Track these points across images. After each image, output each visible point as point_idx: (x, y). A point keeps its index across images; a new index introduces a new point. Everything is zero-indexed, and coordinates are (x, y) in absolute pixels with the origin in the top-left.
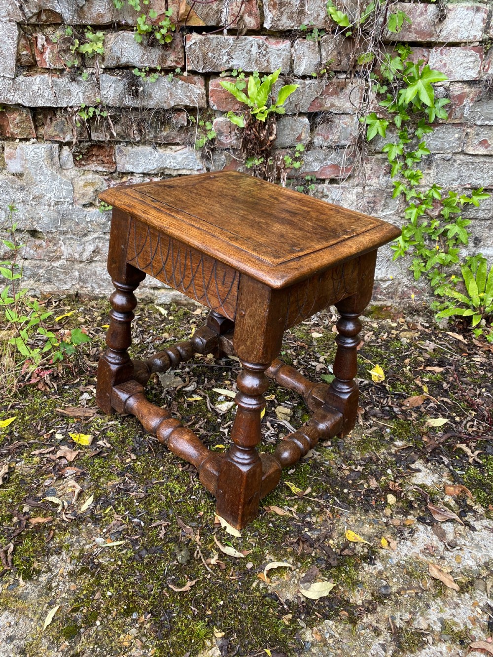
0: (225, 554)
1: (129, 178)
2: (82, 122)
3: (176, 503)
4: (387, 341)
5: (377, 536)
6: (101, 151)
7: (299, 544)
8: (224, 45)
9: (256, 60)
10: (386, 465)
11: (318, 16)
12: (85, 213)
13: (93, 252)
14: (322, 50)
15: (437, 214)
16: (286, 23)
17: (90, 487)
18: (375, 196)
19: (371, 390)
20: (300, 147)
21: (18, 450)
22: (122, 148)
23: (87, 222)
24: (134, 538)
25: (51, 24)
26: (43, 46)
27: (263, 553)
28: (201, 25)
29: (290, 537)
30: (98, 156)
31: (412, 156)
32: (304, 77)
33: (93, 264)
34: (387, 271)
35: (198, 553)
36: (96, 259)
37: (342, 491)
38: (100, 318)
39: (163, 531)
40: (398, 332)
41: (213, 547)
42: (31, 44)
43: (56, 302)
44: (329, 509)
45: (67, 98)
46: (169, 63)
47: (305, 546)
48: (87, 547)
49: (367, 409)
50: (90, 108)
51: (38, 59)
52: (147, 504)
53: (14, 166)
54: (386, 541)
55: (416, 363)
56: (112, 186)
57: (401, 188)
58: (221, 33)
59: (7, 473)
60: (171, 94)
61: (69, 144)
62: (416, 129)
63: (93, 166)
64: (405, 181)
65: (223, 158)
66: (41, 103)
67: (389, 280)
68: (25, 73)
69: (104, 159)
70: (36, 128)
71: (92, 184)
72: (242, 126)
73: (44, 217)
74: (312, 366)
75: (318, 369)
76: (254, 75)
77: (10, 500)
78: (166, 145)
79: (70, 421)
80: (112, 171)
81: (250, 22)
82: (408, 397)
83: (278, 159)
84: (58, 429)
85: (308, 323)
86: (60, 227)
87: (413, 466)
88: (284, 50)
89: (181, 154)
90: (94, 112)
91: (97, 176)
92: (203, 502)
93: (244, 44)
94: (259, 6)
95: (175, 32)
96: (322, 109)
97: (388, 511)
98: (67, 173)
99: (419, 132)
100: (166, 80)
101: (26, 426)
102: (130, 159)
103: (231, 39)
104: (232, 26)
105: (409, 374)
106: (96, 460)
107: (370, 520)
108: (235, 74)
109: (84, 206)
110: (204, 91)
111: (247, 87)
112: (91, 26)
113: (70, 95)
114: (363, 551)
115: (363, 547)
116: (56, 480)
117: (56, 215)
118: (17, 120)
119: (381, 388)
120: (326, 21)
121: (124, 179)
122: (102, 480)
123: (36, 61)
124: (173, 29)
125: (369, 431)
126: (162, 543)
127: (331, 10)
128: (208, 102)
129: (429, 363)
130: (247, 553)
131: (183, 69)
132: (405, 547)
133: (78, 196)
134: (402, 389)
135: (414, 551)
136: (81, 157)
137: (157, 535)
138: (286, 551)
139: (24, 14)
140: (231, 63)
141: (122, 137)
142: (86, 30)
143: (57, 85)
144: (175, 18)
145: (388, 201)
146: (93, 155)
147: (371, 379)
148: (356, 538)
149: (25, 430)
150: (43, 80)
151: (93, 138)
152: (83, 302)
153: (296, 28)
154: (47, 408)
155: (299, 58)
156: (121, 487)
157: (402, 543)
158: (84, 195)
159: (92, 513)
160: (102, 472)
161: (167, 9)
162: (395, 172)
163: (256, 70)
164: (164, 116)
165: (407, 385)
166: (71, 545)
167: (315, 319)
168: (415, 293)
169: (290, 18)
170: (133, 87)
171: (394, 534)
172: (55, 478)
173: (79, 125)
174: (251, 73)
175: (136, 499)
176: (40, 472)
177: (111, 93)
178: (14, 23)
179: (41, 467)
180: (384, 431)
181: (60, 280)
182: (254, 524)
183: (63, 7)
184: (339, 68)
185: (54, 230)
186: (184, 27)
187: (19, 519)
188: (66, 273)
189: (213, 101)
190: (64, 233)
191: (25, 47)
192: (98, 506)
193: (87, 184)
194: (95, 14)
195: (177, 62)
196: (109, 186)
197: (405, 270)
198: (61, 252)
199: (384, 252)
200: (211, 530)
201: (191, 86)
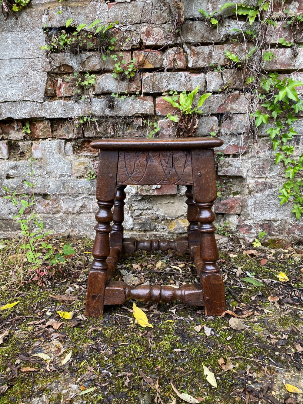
0: (182, 400)
3: (138, 359)
4: (284, 259)
7: (246, 394)
8: (166, 77)
9: (184, 85)
11: (220, 58)
12: (78, 181)
13: (82, 207)
14: (224, 77)
16: (201, 63)
17: (70, 347)
18: (263, 164)
19: (280, 287)
20: (213, 134)
21: (18, 322)
23: (79, 188)
24: (103, 385)
25: (66, 73)
26: (61, 84)
27: (215, 401)
28: (151, 67)
29: (237, 389)
30: (88, 147)
31: (285, 136)
32: (214, 93)
33: (81, 215)
34: (277, 214)
35: (158, 398)
36: (83, 212)
37: (274, 353)
38: (82, 249)
39: (128, 380)
40: (290, 255)
41: (171, 393)
42: (54, 85)
43: (55, 240)
44: (266, 367)
45: (72, 112)
46: (132, 89)
47: (251, 396)
48: (64, 392)
49: (281, 298)
50: (85, 117)
51: (57, 92)
52: (114, 360)
56: (95, 164)
57: (281, 157)
58: (163, 71)
59: (8, 336)
60: (133, 107)
61: (70, 140)
62: (287, 120)
63: (84, 153)
64: (283, 153)
66: (56, 116)
67: (278, 220)
68: (49, 100)
69: (91, 149)
70: (52, 132)
71: (83, 163)
72: (176, 121)
73: (52, 185)
74: (233, 272)
75: (238, 275)
76: (183, 93)
77: (7, 355)
79: (58, 304)
80: (95, 155)
81: (181, 64)
84: (48, 309)
86: (62, 191)
88: (200, 78)
90: (87, 119)
91: (87, 159)
92: (160, 359)
93: (176, 76)
94: (185, 56)
95: (136, 72)
96: (226, 111)
98: (69, 157)
99: (289, 121)
100: (130, 99)
101: (26, 307)
103: (169, 74)
104: (169, 67)
106: (76, 329)
108: (171, 93)
109: (78, 177)
110: (153, 104)
111: (179, 99)
112: (89, 72)
113: (73, 110)
116: (44, 342)
117: (60, 183)
118: (42, 127)
119: (287, 285)
120: (225, 61)
122: (79, 342)
123: (56, 94)
124: (135, 70)
125: (286, 312)
126: (127, 390)
127: (228, 54)
128: (155, 111)
130: (201, 400)
131: (141, 93)
133: (74, 171)
136: (77, 147)
137: (123, 383)
138: (235, 400)
139: (52, 67)
140: (169, 87)
141: (103, 134)
142: (85, 74)
143: (67, 105)
144: (137, 64)
145: (272, 167)
146: (85, 147)
147: (279, 280)
148: (295, 390)
149: (24, 310)
150: (59, 103)
151: (85, 136)
152: (72, 241)
153: (207, 66)
154: (42, 296)
155: (210, 82)
156: (94, 347)
158: (78, 171)
159: (70, 366)
160: (79, 337)
161: (132, 60)
162: (276, 147)
163: (184, 90)
164: (129, 121)
166: (51, 390)
167: (230, 247)
168: (298, 229)
169: (204, 60)
170: (111, 103)
172: (43, 341)
173: (78, 126)
174: (181, 92)
175: (105, 355)
176: (32, 336)
177: (98, 108)
178: (46, 73)
179: (33, 333)
180: (298, 313)
181: (59, 227)
182: (204, 377)
183: (74, 63)
184: (235, 87)
185: (58, 193)
186: (141, 69)
187: (11, 369)
188: (63, 222)
189: (158, 110)
190: (65, 195)
191: (50, 85)
192: (75, 361)
193: (80, 164)
194: (91, 65)
195: (137, 88)
196: (94, 164)
197: (289, 213)
198: (61, 208)
199: (273, 201)
200: (168, 381)
201: (145, 102)
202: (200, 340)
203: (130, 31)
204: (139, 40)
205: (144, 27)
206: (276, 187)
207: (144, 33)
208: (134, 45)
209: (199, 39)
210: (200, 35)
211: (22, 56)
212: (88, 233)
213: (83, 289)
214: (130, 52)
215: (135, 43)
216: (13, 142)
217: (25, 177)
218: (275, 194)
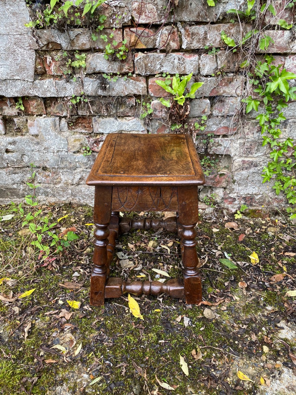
0: (163, 388)
1: (101, 136)
2: (73, 106)
3: (132, 350)
4: (260, 234)
5: (257, 376)
6: (84, 120)
7: (208, 381)
8: (158, 59)
9: (177, 67)
10: (262, 324)
11: (216, 40)
12: (75, 157)
13: (80, 179)
14: (218, 60)
15: (290, 155)
16: (195, 45)
17: (80, 338)
18: (251, 145)
19: (251, 270)
20: (204, 117)
21: (37, 312)
22: (97, 119)
23: (76, 162)
24: (107, 375)
25: (55, 50)
26: (50, 62)
27: (186, 387)
28: (144, 48)
29: (203, 376)
30: (82, 123)
31: (275, 121)
32: (207, 76)
33: (80, 186)
34: (259, 189)
35: (146, 386)
36: (81, 183)
37: (234, 342)
38: (83, 219)
39: (124, 370)
40: (266, 227)
41: (155, 382)
42: (43, 61)
43: (58, 208)
44: (227, 355)
45: (64, 92)
46: (125, 70)
47: (212, 382)
48: (78, 381)
49: (249, 284)
50: (78, 97)
51: (47, 70)
52: (114, 351)
53: (33, 131)
54: (263, 380)
55: (278, 250)
56: (91, 141)
57: (268, 140)
58: (156, 52)
59: (30, 328)
60: (126, 88)
61: (65, 117)
62: (277, 105)
63: (79, 129)
64: (270, 136)
65: (157, 124)
66: (48, 95)
67: (260, 194)
68: (39, 78)
69: (86, 125)
70: (46, 108)
71: (79, 140)
72: (169, 106)
73: (50, 159)
74: (213, 252)
75: (217, 255)
76: (176, 76)
77: (32, 347)
78: (123, 117)
79: (67, 291)
80: (90, 132)
81: (174, 45)
82: (274, 274)
83: (191, 125)
84: (60, 297)
85: (209, 221)
86: (60, 165)
87: (279, 325)
88: (194, 61)
89: (132, 122)
90: (80, 99)
91: (82, 135)
92: (148, 350)
93: (170, 58)
94: (179, 36)
96: (218, 94)
97: (264, 358)
98: (64, 134)
99: (279, 107)
100: (123, 80)
101: (41, 294)
102: (101, 125)
103: (162, 55)
104: (162, 48)
105: (274, 258)
106: (83, 320)
107: (253, 364)
108: (164, 75)
109: (74, 152)
110: (145, 85)
111: (172, 83)
112: (78, 50)
113: (66, 90)
114: (249, 387)
115: (249, 384)
116: (60, 333)
117: (58, 158)
118: (35, 105)
119: (257, 268)
120: (220, 43)
121: (98, 137)
122: (87, 333)
123: (46, 71)
124: (127, 51)
125: (250, 299)
126: (124, 379)
127: (224, 37)
128: (148, 92)
129: (286, 249)
130: (176, 387)
131: (133, 73)
132: (275, 384)
133: (70, 147)
134: (270, 268)
135: (282, 387)
136: (72, 124)
137: (121, 373)
138: (200, 386)
139: (39, 45)
140: (162, 70)
141: (96, 112)
142: (75, 53)
143: (58, 84)
144: (128, 44)
145: (259, 147)
146: (79, 123)
147: (250, 261)
148: (244, 378)
149: (41, 297)
150: (50, 82)
151: (79, 114)
152: (73, 208)
153: (202, 48)
154: (53, 283)
155: (204, 65)
156: (98, 338)
157: (274, 381)
158: (74, 146)
159: (81, 357)
160: (87, 328)
161: (123, 40)
162: (264, 131)
163: (177, 73)
164: (122, 100)
165: (273, 265)
166: (69, 379)
167: (214, 218)
168: (277, 202)
169: (198, 42)
170: (103, 85)
171: (268, 374)
172: (59, 331)
173: (71, 107)
174: (174, 75)
175: (107, 347)
176: (50, 327)
177: (90, 88)
178: (34, 50)
179: (50, 324)
180: (260, 299)
181: (60, 195)
182: (180, 366)
183: (62, 40)
184: (228, 70)
185: (56, 167)
186: (134, 50)
187: (38, 360)
188: (64, 191)
189: (151, 91)
190: (63, 168)
191: (39, 64)
192: (85, 352)
193: (76, 140)
194: (80, 44)
195: (129, 69)
196: (89, 141)
197: (270, 188)
198: (61, 179)
199: (257, 178)
200: (153, 370)
201: (138, 83)
202: (180, 330)
203: (120, 7)
204: (130, 18)
205: (136, 3)
206: (261, 166)
207: (135, 10)
208: (125, 23)
209: (194, 19)
210: (196, 13)
211: (6, 32)
212: (88, 202)
213: (87, 273)
214: (122, 30)
215: (126, 20)
216: (7, 117)
217: (24, 152)
218: (259, 172)
